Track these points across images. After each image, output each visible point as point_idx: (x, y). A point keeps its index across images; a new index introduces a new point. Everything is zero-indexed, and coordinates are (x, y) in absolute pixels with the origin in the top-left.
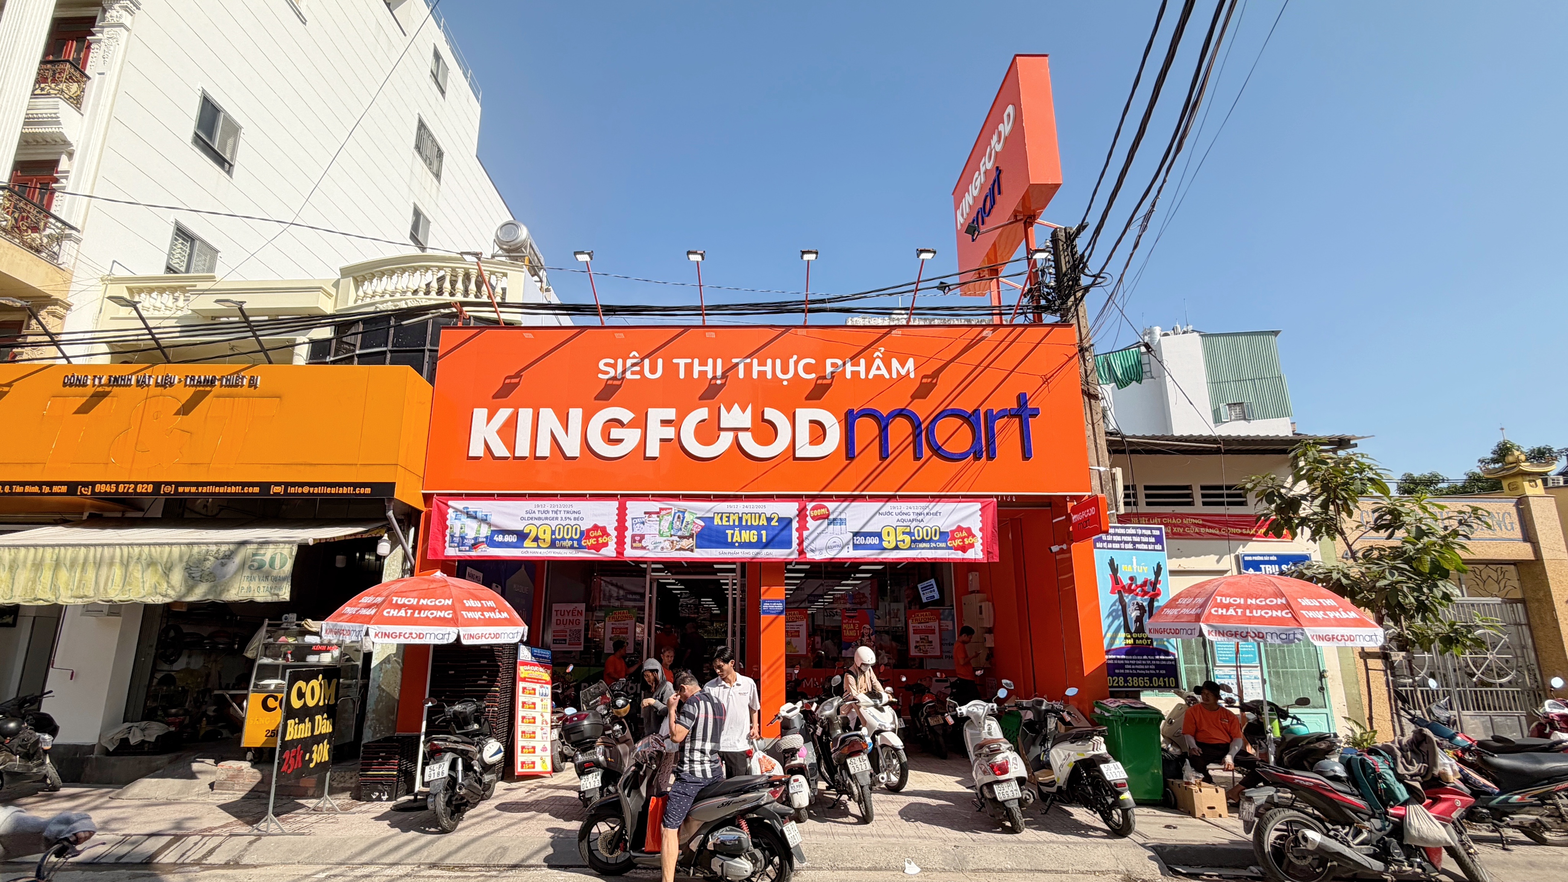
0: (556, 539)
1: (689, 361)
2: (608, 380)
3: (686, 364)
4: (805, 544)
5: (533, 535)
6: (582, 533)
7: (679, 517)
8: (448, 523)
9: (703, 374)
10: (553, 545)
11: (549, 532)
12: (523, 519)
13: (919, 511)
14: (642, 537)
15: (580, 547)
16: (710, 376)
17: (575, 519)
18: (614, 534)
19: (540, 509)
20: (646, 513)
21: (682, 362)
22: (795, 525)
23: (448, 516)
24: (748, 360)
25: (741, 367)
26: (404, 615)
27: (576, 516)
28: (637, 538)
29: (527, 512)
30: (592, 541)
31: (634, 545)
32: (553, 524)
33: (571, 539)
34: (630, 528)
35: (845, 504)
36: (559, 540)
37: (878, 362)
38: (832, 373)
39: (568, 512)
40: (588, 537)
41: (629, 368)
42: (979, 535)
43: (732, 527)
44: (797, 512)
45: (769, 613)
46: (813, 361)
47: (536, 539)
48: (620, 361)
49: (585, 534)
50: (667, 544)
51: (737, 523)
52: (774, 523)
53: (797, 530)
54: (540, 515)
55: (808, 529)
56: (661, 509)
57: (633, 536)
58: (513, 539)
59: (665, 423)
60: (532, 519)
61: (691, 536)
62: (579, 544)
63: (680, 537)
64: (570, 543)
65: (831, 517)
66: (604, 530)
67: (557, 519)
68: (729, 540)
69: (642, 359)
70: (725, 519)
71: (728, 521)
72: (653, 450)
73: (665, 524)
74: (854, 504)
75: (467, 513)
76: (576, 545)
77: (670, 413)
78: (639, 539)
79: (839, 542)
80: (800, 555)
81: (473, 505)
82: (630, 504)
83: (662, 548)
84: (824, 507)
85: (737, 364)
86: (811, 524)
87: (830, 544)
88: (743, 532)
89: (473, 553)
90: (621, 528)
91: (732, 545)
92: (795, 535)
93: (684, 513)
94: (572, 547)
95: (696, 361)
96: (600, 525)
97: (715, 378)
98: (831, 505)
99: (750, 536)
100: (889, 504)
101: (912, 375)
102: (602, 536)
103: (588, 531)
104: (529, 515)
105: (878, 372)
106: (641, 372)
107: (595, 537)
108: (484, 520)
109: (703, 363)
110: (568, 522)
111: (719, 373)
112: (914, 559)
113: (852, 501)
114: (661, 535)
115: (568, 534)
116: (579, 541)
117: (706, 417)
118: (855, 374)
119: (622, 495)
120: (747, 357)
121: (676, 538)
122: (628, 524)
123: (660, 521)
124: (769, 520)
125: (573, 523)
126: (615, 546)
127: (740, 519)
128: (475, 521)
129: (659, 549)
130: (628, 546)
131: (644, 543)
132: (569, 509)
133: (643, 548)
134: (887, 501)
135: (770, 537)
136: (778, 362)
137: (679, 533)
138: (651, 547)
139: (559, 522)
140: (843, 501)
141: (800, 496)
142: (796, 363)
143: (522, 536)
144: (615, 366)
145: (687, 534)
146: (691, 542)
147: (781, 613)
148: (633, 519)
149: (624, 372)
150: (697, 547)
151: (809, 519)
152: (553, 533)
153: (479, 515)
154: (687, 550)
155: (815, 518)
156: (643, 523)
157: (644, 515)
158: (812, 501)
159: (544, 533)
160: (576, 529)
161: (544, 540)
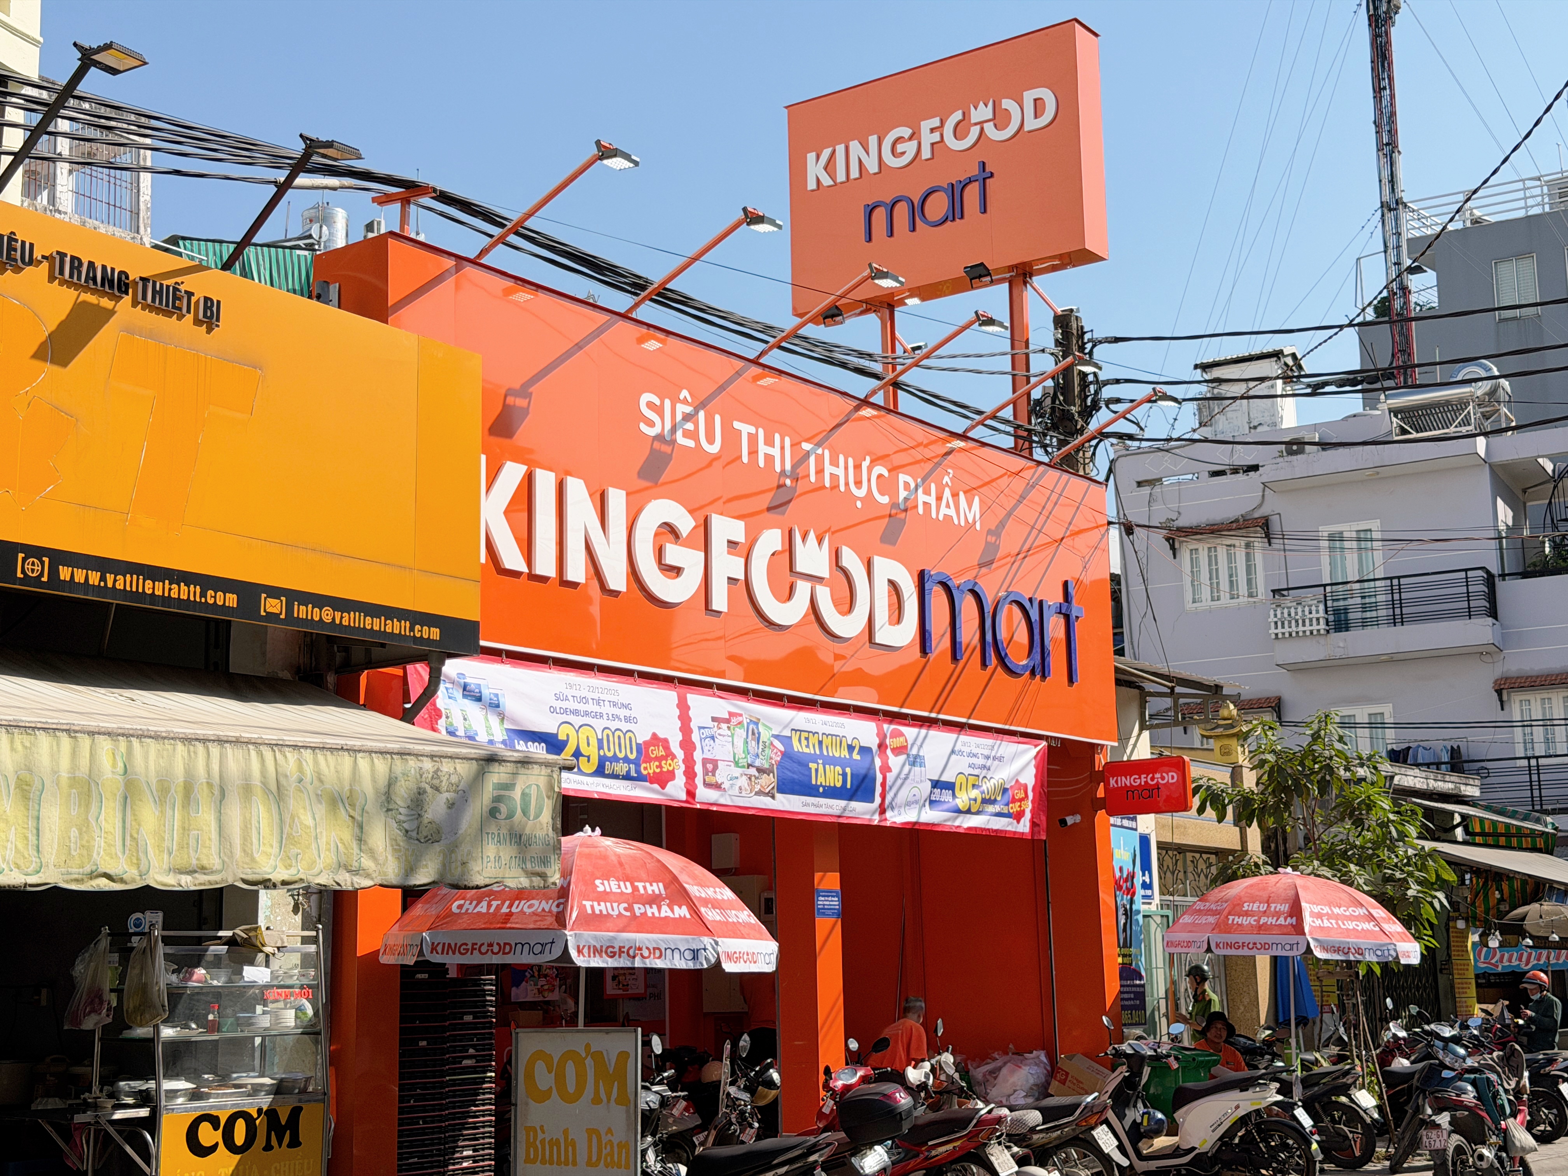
0: (605, 759)
1: (752, 430)
2: (654, 438)
3: (749, 436)
4: (887, 797)
5: (571, 745)
6: (639, 749)
7: (753, 734)
8: (440, 704)
10: (600, 772)
11: (594, 742)
12: (553, 710)
13: (986, 753)
14: (712, 765)
15: (640, 778)
16: (778, 469)
17: (627, 719)
18: (680, 754)
19: (577, 692)
20: (714, 719)
21: (745, 429)
22: (878, 762)
24: (820, 451)
25: (812, 459)
27: (627, 713)
28: (709, 767)
29: (560, 698)
30: (653, 767)
31: (706, 779)
32: (602, 726)
33: (626, 760)
35: (923, 731)
36: (610, 760)
37: (947, 493)
38: (905, 500)
39: (616, 705)
40: (649, 760)
41: (680, 423)
42: (1031, 796)
44: (877, 741)
45: (824, 914)
46: (886, 473)
47: (576, 754)
49: (643, 752)
50: (744, 782)
52: (855, 756)
53: (880, 771)
54: (580, 706)
55: (891, 771)
56: (733, 714)
57: (705, 761)
58: (541, 750)
59: (732, 546)
60: (569, 711)
61: (771, 769)
62: (638, 771)
64: (624, 769)
65: (911, 753)
66: (665, 746)
67: (604, 716)
68: (814, 782)
70: (804, 742)
71: (808, 746)
72: (720, 598)
74: (930, 731)
75: (465, 688)
76: (632, 773)
77: (738, 530)
78: (711, 768)
79: (918, 795)
80: (881, 815)
81: (474, 672)
83: (740, 788)
84: (901, 734)
85: (808, 454)
86: (893, 761)
87: (911, 797)
88: (827, 767)
90: (688, 745)
91: (815, 791)
92: (879, 779)
93: (757, 724)
94: (627, 777)
95: (764, 434)
96: (661, 735)
97: (785, 473)
98: (910, 732)
99: (831, 777)
100: (960, 736)
101: (978, 526)
102: (665, 758)
103: (647, 744)
104: (563, 704)
105: (948, 512)
106: (695, 436)
107: (655, 759)
108: (494, 706)
109: (769, 442)
110: (619, 725)
111: (788, 467)
112: (982, 829)
113: (927, 726)
114: (734, 764)
115: (621, 751)
116: (635, 764)
118: (926, 506)
119: (683, 681)
120: (818, 445)
121: (753, 771)
122: (695, 737)
123: (732, 736)
124: (851, 748)
125: (625, 727)
126: (684, 779)
127: (819, 743)
128: (480, 706)
129: (736, 791)
130: (699, 781)
132: (617, 699)
133: (717, 786)
134: (960, 733)
135: (855, 781)
136: (852, 461)
138: (726, 785)
139: (604, 723)
140: (921, 726)
141: (878, 712)
142: (869, 472)
143: (554, 745)
144: (662, 413)
146: (771, 781)
147: (837, 916)
148: (700, 728)
149: (674, 430)
150: (781, 791)
151: (889, 752)
152: (601, 745)
153: (486, 693)
154: (769, 795)
155: (893, 751)
156: (713, 738)
157: (711, 724)
158: (891, 722)
159: (588, 744)
160: (630, 739)
161: (589, 757)
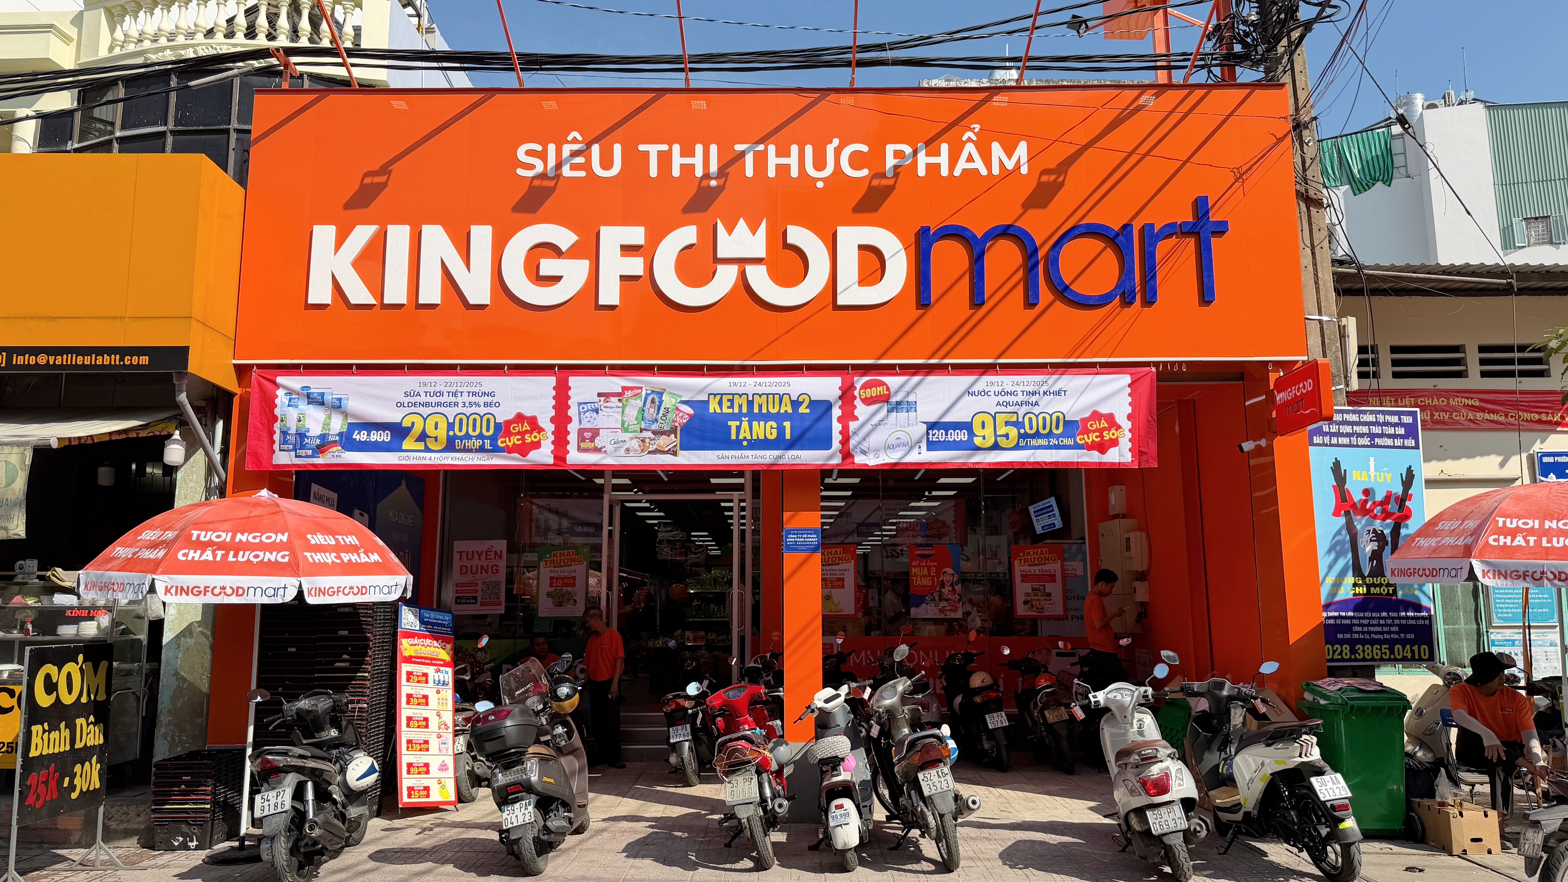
0: (455, 437)
1: (665, 147)
2: (533, 178)
3: (660, 153)
4: (853, 442)
5: (417, 430)
6: (498, 426)
7: (653, 401)
8: (277, 412)
9: (687, 169)
10: (450, 446)
11: (443, 426)
12: (400, 405)
13: (1031, 389)
14: (595, 432)
15: (496, 449)
16: (699, 173)
17: (486, 405)
18: (549, 428)
19: (428, 389)
20: (600, 395)
21: (653, 150)
22: (836, 412)
23: (277, 401)
24: (761, 147)
25: (749, 159)
26: (211, 558)
27: (488, 399)
28: (588, 435)
29: (407, 394)
30: (515, 440)
31: (582, 445)
32: (451, 412)
33: (481, 436)
34: (575, 419)
35: (916, 379)
36: (461, 438)
37: (970, 148)
38: (896, 167)
39: (474, 394)
40: (508, 434)
41: (567, 160)
42: (1126, 425)
43: (738, 417)
44: (840, 393)
45: (796, 550)
46: (864, 148)
47: (423, 437)
48: (552, 148)
49: (503, 429)
50: (635, 444)
51: (745, 410)
52: (803, 410)
53: (839, 420)
54: (429, 399)
55: (856, 419)
56: (625, 389)
57: (581, 432)
58: (384, 437)
59: (628, 250)
60: (415, 405)
61: (673, 431)
62: (493, 444)
63: (654, 433)
64: (478, 443)
65: (893, 400)
66: (533, 422)
67: (456, 404)
68: (733, 437)
69: (589, 145)
70: (726, 404)
71: (732, 407)
72: (610, 294)
73: (632, 412)
74: (930, 378)
75: (308, 396)
76: (488, 446)
77: (636, 235)
78: (589, 436)
79: (905, 438)
80: (843, 459)
81: (317, 383)
82: (573, 381)
83: (628, 450)
84: (883, 384)
85: (743, 154)
86: (862, 410)
87: (892, 440)
88: (755, 424)
89: (319, 460)
90: (561, 419)
91: (737, 445)
92: (837, 427)
93: (660, 394)
94: (481, 450)
95: (676, 148)
96: (528, 413)
97: (707, 176)
98: (895, 382)
99: (765, 430)
100: (986, 379)
101: (1024, 170)
102: (531, 432)
103: (508, 423)
104: (409, 399)
105: (970, 166)
106: (587, 167)
107: (519, 433)
108: (337, 407)
109: (687, 152)
110: (474, 409)
111: (714, 168)
112: (1023, 463)
113: (928, 374)
114: (624, 429)
115: (474, 430)
116: (493, 439)
117: (694, 240)
118: (933, 169)
119: (561, 367)
120: (759, 142)
121: (649, 434)
122: (572, 412)
123: (624, 407)
124: (796, 404)
125: (482, 410)
126: (552, 447)
127: (750, 403)
128: (321, 408)
129: (622, 452)
130: (572, 448)
131: (598, 442)
132: (476, 390)
133: (597, 450)
134: (982, 374)
135: (797, 433)
136: (809, 149)
137: (654, 427)
138: (610, 448)
139: (460, 409)
140: (914, 374)
141: (845, 367)
142: (838, 152)
143: (399, 432)
144: (543, 156)
145: (667, 428)
146: (672, 441)
147: (815, 550)
148: (580, 404)
149: (559, 166)
150: (683, 448)
151: (858, 402)
152: (451, 426)
153: (328, 398)
154: (667, 452)
155: (868, 401)
156: (596, 411)
157: (597, 399)
158: (863, 375)
159: (436, 428)
160: (488, 420)
161: (436, 439)
